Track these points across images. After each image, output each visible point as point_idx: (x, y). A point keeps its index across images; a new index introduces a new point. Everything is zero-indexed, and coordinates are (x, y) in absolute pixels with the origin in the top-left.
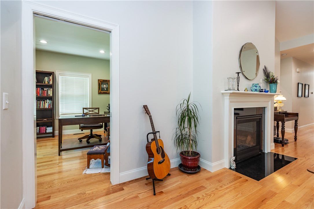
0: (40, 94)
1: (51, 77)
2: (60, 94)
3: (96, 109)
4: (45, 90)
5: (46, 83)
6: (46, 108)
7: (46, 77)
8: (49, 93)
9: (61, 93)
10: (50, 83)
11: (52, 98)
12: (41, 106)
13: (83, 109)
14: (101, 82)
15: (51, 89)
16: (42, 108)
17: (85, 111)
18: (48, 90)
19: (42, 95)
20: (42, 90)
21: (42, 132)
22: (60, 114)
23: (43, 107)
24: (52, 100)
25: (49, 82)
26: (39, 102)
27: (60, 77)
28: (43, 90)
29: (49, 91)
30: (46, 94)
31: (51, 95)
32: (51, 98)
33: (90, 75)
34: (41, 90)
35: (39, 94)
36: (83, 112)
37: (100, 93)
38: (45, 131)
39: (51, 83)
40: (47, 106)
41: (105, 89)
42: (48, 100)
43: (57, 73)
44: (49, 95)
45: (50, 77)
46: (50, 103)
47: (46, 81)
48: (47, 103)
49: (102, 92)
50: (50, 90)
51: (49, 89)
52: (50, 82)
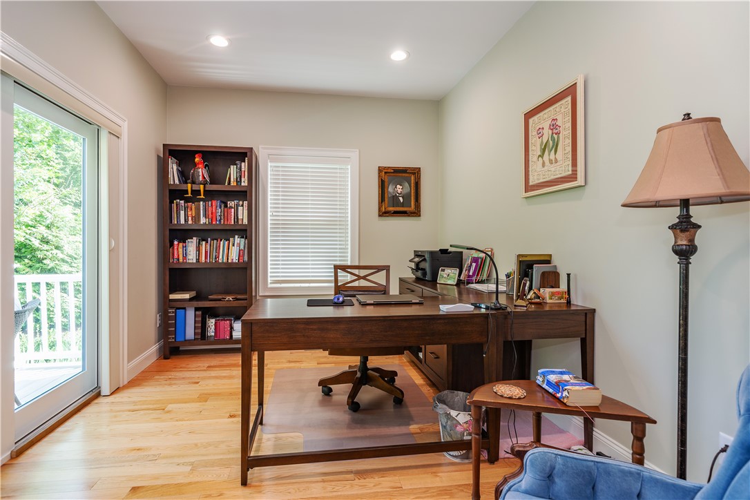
0: (218, 218)
1: (244, 166)
2: (269, 218)
3: (379, 269)
4: (231, 207)
5: (232, 184)
6: (232, 263)
7: (232, 167)
8: (240, 217)
9: (272, 216)
10: (243, 184)
11: (246, 230)
12: (221, 257)
13: (336, 268)
14: (389, 175)
15: (246, 203)
16: (223, 262)
17: (344, 277)
18: (238, 205)
19: (222, 223)
20: (223, 206)
21: (222, 337)
22: (269, 281)
23: (225, 260)
24: (246, 238)
25: (239, 181)
26: (217, 244)
27: (269, 164)
28: (226, 206)
29: (240, 208)
30: (233, 218)
31: (246, 221)
32: (244, 232)
33: (354, 155)
34: (220, 207)
35: (214, 219)
36: (336, 281)
37: (383, 214)
38: (228, 333)
39: (245, 183)
40: (234, 256)
41: (401, 199)
42: (236, 237)
43: (262, 153)
44: (240, 222)
45: (243, 164)
46: (242, 247)
47: (232, 180)
48: (233, 245)
49: (392, 209)
50: (242, 206)
51: (241, 203)
52: (243, 180)
